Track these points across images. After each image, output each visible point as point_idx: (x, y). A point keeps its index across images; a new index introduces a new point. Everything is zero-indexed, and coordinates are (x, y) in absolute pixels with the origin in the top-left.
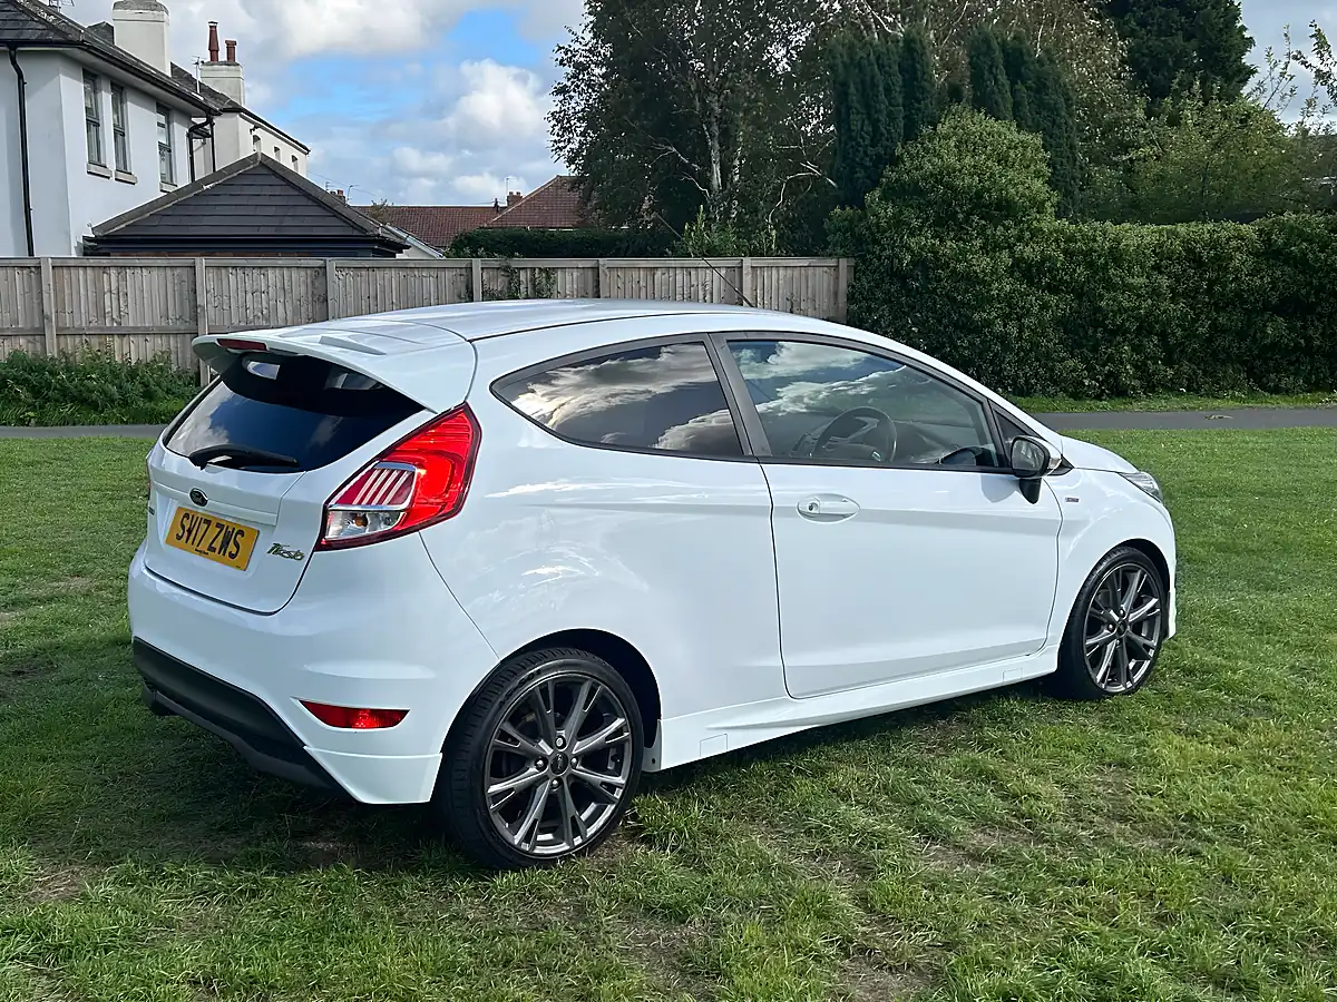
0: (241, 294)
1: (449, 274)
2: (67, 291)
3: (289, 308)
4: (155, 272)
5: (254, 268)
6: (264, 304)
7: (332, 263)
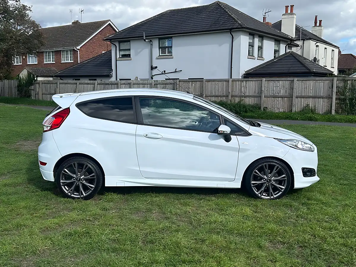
0: (273, 87)
1: (327, 82)
2: (234, 87)
3: (284, 91)
4: (253, 82)
5: (276, 80)
6: (278, 90)
7: (296, 79)
